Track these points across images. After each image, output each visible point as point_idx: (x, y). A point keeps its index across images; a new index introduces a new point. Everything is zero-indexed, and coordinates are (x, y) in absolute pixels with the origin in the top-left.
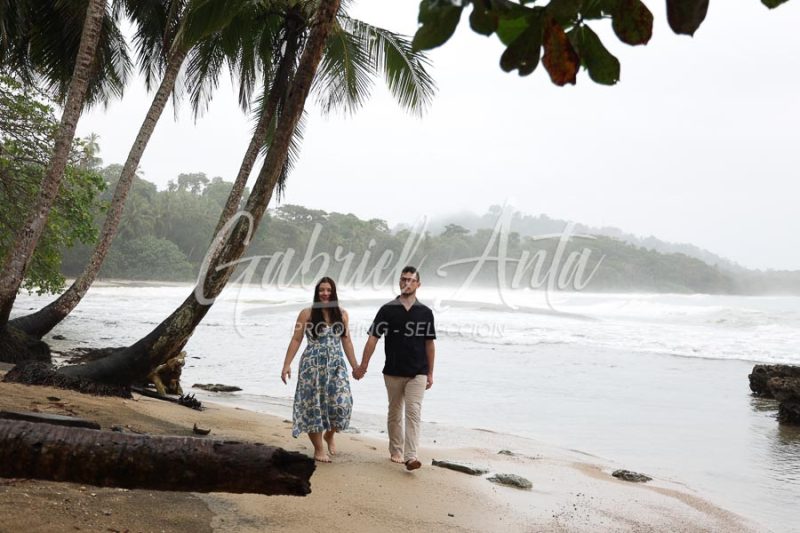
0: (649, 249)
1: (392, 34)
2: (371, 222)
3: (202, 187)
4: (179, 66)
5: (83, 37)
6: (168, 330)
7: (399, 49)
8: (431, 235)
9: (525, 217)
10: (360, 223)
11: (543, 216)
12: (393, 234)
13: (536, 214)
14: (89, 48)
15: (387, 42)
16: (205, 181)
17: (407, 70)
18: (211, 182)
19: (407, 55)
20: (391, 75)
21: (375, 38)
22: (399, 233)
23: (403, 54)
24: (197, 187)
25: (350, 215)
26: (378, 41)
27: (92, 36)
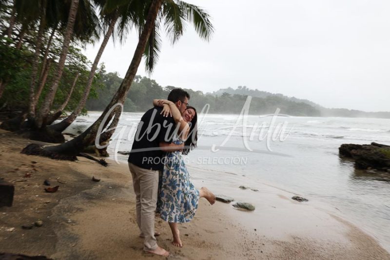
0: (293, 101)
1: (196, 7)
2: (197, 92)
3: (140, 80)
4: (114, 25)
5: (71, 11)
6: (91, 131)
7: (199, 13)
8: (218, 96)
9: (250, 90)
10: (194, 92)
11: (256, 90)
12: (205, 96)
13: (254, 89)
14: (73, 15)
15: (194, 10)
16: (141, 78)
17: (203, 22)
18: (143, 78)
19: (202, 15)
20: (196, 24)
21: (188, 8)
22: (207, 96)
23: (201, 15)
24: (138, 80)
25: (190, 89)
26: (190, 10)
27: (74, 10)
